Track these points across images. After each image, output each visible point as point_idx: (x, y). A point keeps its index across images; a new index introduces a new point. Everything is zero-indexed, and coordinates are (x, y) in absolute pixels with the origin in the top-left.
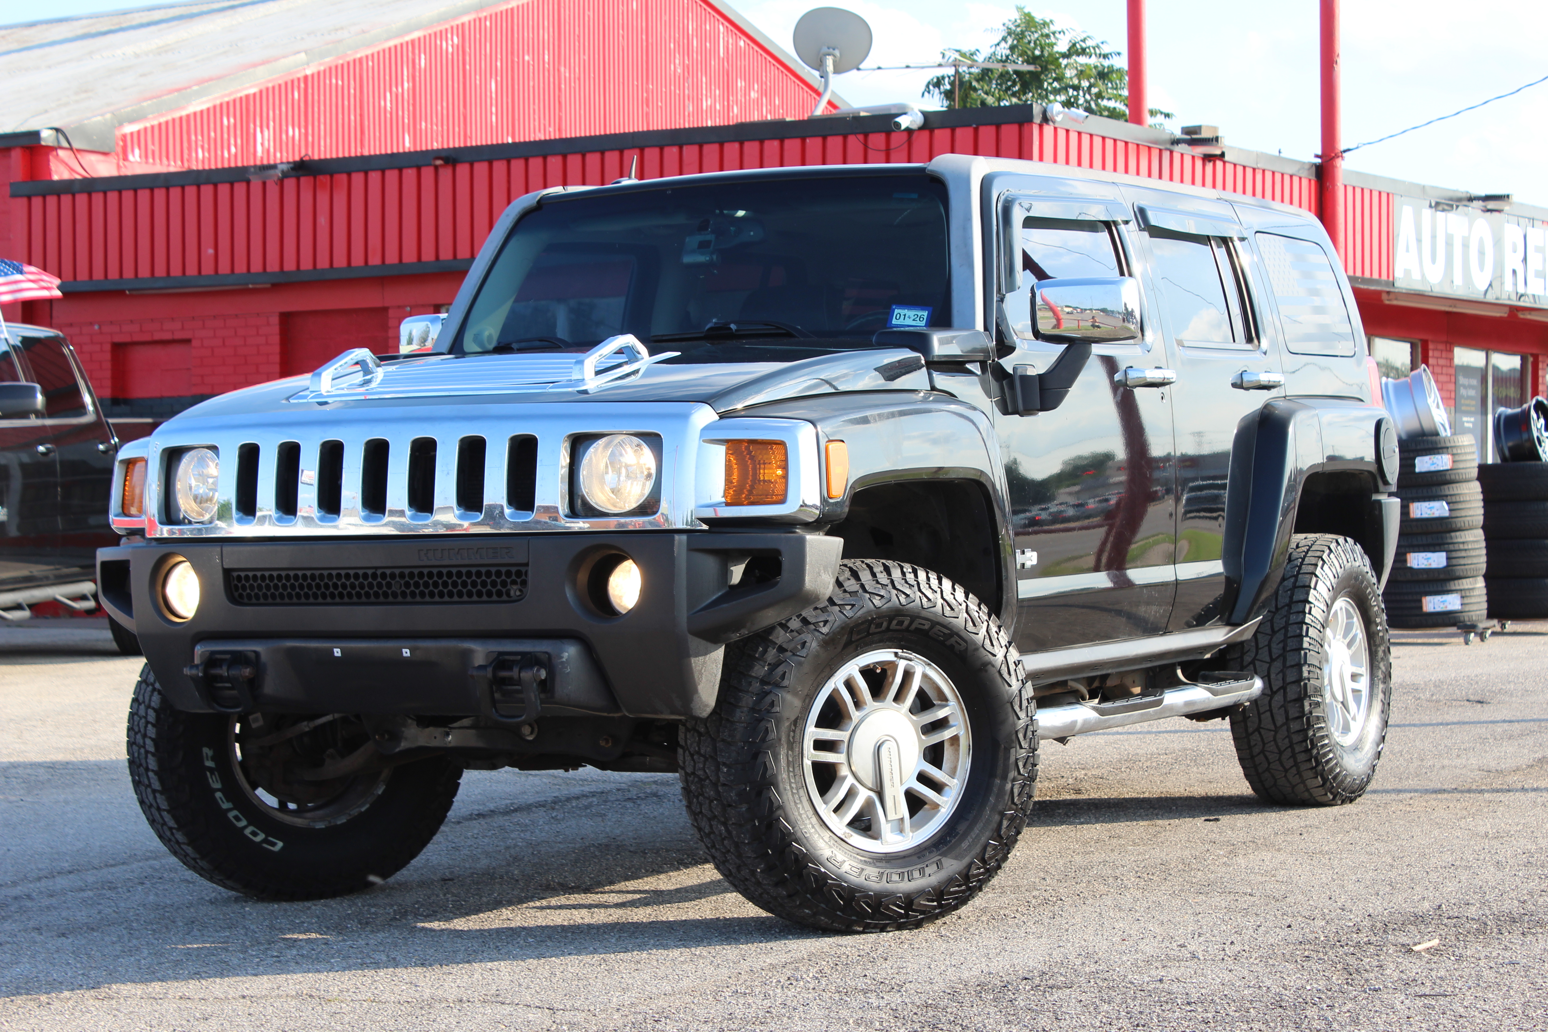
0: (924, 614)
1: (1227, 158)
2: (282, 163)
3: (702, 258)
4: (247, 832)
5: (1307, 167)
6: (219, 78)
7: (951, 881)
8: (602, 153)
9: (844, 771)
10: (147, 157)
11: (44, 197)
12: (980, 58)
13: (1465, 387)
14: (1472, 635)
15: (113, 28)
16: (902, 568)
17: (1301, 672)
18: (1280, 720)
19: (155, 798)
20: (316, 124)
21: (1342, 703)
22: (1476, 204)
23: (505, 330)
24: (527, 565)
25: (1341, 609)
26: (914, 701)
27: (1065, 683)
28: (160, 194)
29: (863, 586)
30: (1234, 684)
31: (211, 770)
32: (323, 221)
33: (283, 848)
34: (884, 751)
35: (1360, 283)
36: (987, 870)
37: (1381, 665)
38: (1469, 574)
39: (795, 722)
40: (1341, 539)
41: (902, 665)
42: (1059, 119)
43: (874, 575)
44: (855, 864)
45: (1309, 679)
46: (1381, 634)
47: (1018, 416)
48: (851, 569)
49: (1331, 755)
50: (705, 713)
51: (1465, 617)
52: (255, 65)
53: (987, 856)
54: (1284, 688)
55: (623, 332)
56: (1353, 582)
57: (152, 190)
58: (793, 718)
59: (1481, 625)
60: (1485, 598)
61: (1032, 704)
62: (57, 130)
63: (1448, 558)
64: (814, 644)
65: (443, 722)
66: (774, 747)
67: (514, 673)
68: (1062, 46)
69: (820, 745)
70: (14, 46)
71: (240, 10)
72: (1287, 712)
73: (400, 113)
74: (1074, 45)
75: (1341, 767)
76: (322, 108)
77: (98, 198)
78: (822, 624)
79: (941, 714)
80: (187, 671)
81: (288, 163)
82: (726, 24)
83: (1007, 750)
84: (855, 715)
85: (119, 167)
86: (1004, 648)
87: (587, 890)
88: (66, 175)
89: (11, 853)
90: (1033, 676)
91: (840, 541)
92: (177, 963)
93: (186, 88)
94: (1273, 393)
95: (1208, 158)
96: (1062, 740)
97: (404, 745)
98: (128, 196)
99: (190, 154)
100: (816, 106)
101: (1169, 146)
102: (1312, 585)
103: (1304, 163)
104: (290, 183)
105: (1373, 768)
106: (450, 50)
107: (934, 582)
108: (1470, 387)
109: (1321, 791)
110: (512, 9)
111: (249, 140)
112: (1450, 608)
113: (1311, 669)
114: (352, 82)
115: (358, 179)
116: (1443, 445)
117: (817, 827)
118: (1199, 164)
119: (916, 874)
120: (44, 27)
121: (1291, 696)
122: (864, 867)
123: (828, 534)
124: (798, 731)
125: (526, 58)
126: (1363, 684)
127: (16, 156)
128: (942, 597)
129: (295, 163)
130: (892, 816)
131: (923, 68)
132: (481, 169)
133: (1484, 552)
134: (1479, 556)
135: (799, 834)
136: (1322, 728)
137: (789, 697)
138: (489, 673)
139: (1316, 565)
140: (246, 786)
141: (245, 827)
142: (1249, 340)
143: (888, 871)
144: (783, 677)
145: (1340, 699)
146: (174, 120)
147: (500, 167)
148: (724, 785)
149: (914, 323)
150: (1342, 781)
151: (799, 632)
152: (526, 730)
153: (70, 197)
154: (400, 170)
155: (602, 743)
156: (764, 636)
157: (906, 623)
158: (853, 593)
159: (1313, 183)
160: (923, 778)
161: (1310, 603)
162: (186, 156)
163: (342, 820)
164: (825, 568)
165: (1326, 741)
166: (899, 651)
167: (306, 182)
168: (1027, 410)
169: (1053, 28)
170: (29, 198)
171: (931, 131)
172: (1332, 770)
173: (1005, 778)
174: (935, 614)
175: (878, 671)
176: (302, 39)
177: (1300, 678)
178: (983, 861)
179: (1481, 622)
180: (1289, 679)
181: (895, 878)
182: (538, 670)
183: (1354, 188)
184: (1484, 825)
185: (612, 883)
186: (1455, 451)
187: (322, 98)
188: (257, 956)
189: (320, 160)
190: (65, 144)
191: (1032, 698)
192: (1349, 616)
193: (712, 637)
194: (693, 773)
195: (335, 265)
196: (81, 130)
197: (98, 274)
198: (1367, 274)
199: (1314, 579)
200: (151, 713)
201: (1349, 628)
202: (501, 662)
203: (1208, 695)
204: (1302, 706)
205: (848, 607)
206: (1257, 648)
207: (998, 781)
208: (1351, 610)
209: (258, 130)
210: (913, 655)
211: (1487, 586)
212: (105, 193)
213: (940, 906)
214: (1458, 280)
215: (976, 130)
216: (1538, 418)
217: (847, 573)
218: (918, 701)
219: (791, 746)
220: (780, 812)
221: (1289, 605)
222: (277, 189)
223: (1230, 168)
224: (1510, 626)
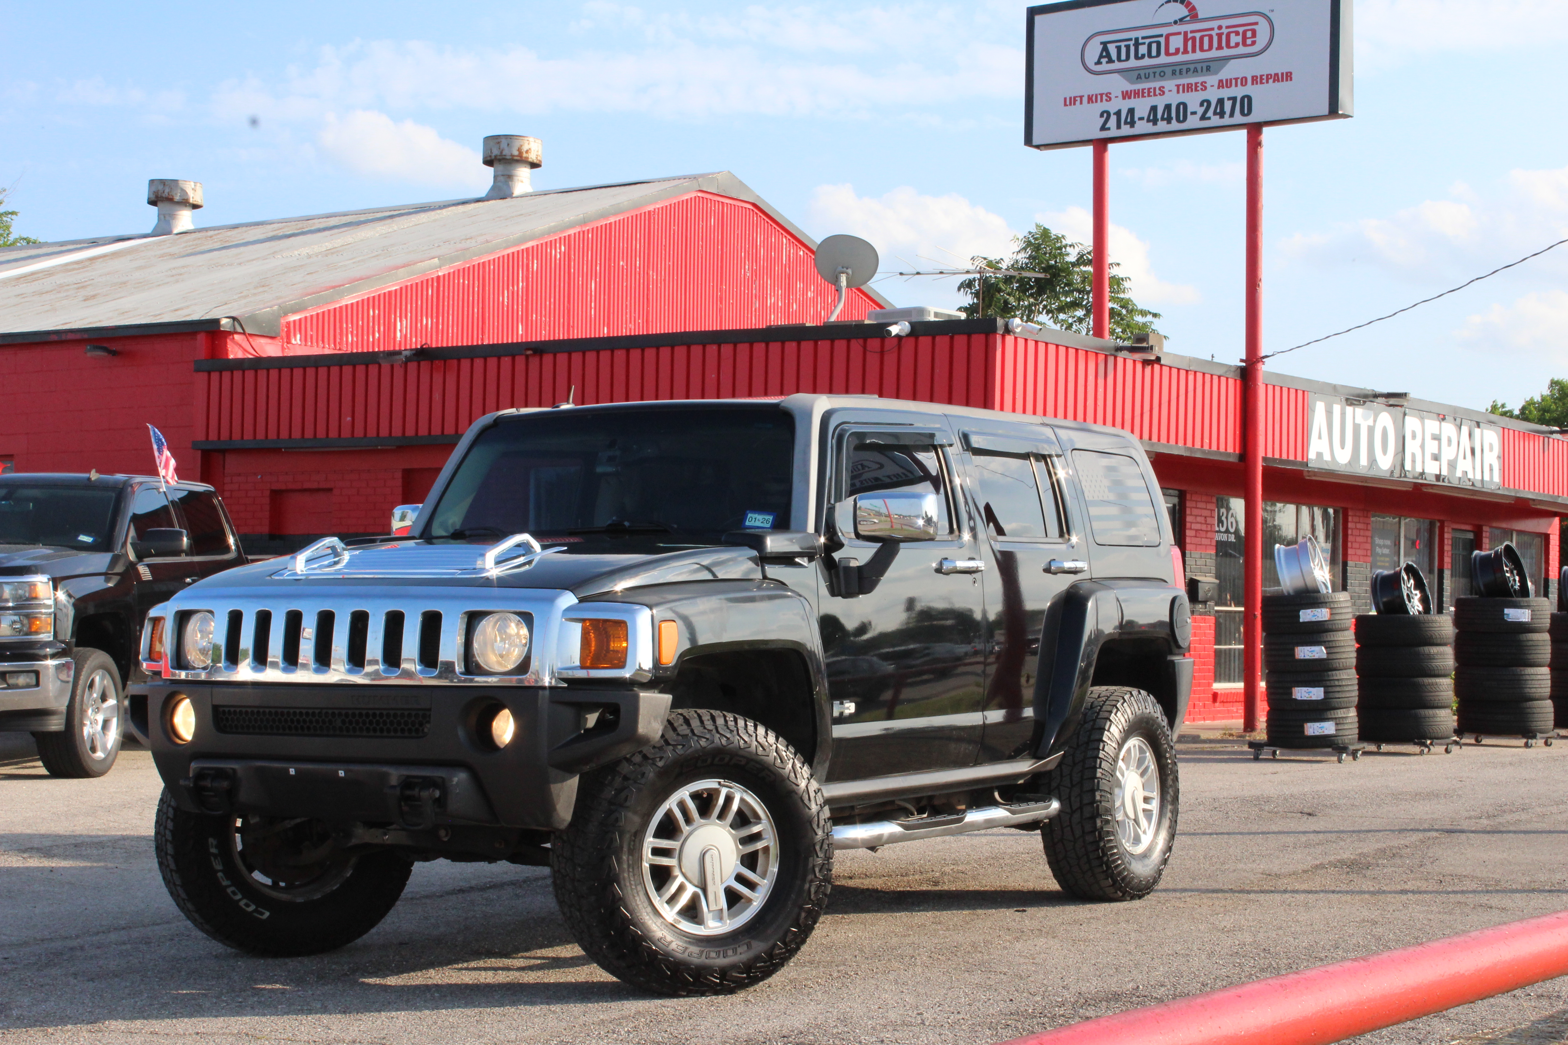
0: (741, 753)
1: (1162, 362)
2: (406, 350)
3: (610, 469)
4: (242, 903)
5: (1233, 369)
6: (368, 278)
7: (757, 958)
8: (658, 348)
9: (676, 872)
10: (306, 340)
11: (221, 372)
12: (1004, 266)
13: (1380, 547)
14: (1344, 755)
15: (296, 232)
16: (725, 717)
17: (1094, 796)
18: (1078, 833)
19: (172, 876)
20: (446, 315)
21: (1135, 820)
22: (1380, 400)
23: (467, 518)
24: (430, 710)
25: (1134, 746)
26: (734, 818)
27: (892, 802)
28: (310, 372)
29: (692, 731)
30: (1032, 805)
31: (215, 856)
32: (437, 396)
33: (269, 917)
34: (707, 857)
35: (1278, 464)
36: (788, 951)
37: (1170, 791)
38: (1343, 705)
39: (636, 834)
40: (1135, 692)
41: (724, 792)
42: (1018, 330)
43: (702, 722)
44: (681, 944)
45: (1101, 802)
46: (1170, 766)
47: (840, 598)
48: (685, 718)
49: (1119, 862)
50: (563, 826)
51: (1339, 740)
52: (397, 268)
53: (787, 940)
54: (1081, 808)
55: (521, 531)
56: (1144, 725)
57: (305, 369)
58: (633, 831)
59: (1351, 748)
60: (1356, 725)
61: (828, 824)
62: (234, 319)
63: (1325, 692)
64: (652, 775)
65: (383, 825)
66: (618, 852)
67: (416, 792)
68: (1072, 258)
69: (656, 852)
70: (217, 245)
71: (397, 219)
72: (1083, 827)
73: (515, 307)
74: (1082, 256)
75: (1128, 870)
76: (451, 302)
77: (262, 374)
78: (658, 760)
79: (756, 829)
80: (182, 782)
81: (411, 350)
82: (789, 237)
83: (806, 859)
84: (686, 829)
85: (283, 348)
86: (807, 780)
87: (507, 955)
88: (240, 355)
89: (87, 911)
90: (828, 801)
91: (670, 697)
92: (164, 1005)
93: (340, 286)
94: (1079, 577)
95: (1146, 363)
96: (873, 849)
97: (354, 841)
98: (286, 373)
99: (341, 339)
100: (832, 313)
101: (1113, 352)
102: (1107, 728)
103: (1231, 366)
104: (412, 366)
105: (1159, 872)
106: (558, 256)
107: (751, 728)
108: (1385, 546)
109: (1112, 890)
110: (610, 224)
111: (390, 328)
112: (1327, 732)
113: (1103, 793)
114: (476, 282)
115: (465, 364)
116: (1323, 600)
117: (651, 915)
118: (1139, 367)
119: (730, 952)
120: (244, 229)
121: (1087, 814)
122: (687, 946)
123: (661, 692)
124: (637, 841)
125: (621, 263)
126: (1154, 806)
127: (201, 338)
128: (756, 740)
129: (416, 349)
130: (713, 907)
131: (955, 274)
132: (562, 358)
133: (1356, 687)
134: (1352, 691)
135: (636, 920)
136: (1111, 840)
137: (630, 815)
138: (398, 791)
139: (1111, 712)
140: (243, 869)
141: (240, 900)
142: (1061, 535)
143: (708, 949)
144: (626, 799)
145: (1132, 816)
146: (329, 311)
147: (577, 357)
148: (579, 881)
149: (762, 525)
150: (1130, 882)
151: (640, 765)
152: (442, 833)
153: (241, 373)
154: (499, 358)
155: (497, 845)
156: (612, 768)
157: (727, 759)
158: (685, 736)
159: (1238, 382)
160: (740, 878)
161: (1104, 742)
162: (338, 340)
163: (317, 896)
164: (655, 718)
165: (1115, 851)
166: (722, 781)
167: (425, 365)
168: (848, 594)
169: (1064, 242)
170: (209, 373)
171: (917, 338)
172: (1120, 873)
173: (804, 880)
174: (750, 753)
175: (705, 796)
176: (439, 246)
177: (1094, 801)
178: (784, 943)
179: (1353, 744)
180: (1085, 801)
181: (713, 955)
182: (433, 791)
183: (1274, 386)
184: (1227, 922)
185: (527, 950)
186: (1332, 606)
187: (451, 294)
188: (226, 1002)
189: (437, 348)
190: (239, 330)
191: (829, 819)
192: (1141, 750)
193: (568, 769)
194: (559, 871)
195: (446, 432)
196: (253, 319)
197: (261, 435)
198: (1284, 457)
199: (1108, 723)
200: (170, 810)
201: (1141, 761)
202: (407, 783)
203: (1007, 814)
204: (1095, 823)
205: (680, 747)
206: (1061, 776)
207: (798, 882)
208: (1144, 747)
209: (398, 319)
210: (733, 784)
211: (1359, 715)
212: (268, 370)
213: (749, 977)
214: (1364, 461)
215: (952, 338)
216: (1409, 579)
217: (681, 720)
218: (738, 819)
219: (631, 852)
220: (620, 903)
221: (1087, 743)
222: (402, 371)
223: (1166, 370)
224: (1384, 748)
